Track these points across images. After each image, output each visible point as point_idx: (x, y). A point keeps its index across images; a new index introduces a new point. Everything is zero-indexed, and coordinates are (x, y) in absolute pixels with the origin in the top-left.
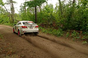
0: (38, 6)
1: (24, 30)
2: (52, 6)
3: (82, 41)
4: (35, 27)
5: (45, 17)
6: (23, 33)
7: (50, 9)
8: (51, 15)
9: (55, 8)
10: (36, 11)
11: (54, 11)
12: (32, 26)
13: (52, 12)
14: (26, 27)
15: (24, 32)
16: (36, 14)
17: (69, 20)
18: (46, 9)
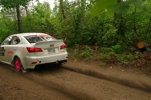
0: (21, 7)
1: (34, 57)
2: (48, 5)
3: (98, 62)
4: (61, 48)
5: (36, 24)
6: (34, 67)
7: (44, 10)
8: (47, 21)
9: (54, 9)
10: (18, 15)
11: (51, 15)
12: (53, 45)
13: (48, 16)
14: (40, 50)
15: (36, 63)
16: (19, 20)
17: (77, 29)
18: (38, 12)
